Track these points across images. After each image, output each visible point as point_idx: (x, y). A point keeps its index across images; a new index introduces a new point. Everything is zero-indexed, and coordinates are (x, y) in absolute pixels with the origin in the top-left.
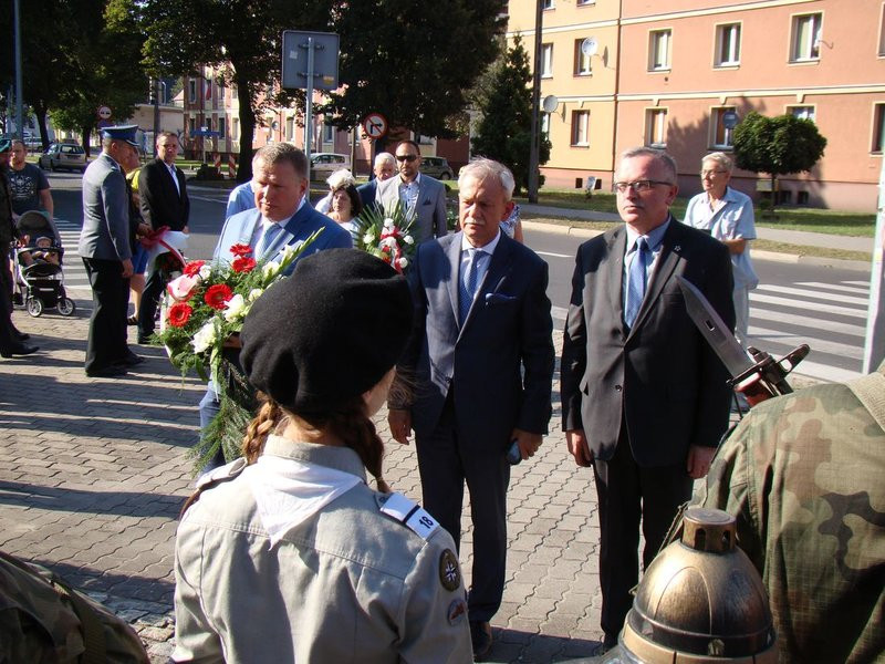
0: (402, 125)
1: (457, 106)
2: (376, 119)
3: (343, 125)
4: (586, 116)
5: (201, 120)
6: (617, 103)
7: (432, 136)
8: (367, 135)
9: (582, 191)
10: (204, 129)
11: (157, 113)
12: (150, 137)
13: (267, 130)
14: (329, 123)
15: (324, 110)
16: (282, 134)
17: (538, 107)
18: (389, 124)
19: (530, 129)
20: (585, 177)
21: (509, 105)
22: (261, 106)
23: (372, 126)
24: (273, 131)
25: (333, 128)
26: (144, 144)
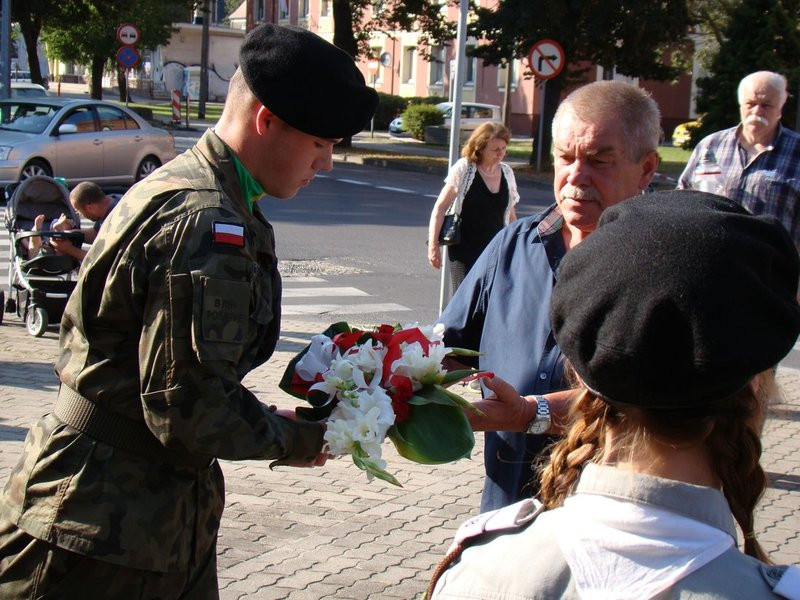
0: (586, 58)
1: (677, 25)
2: (548, 49)
7: (634, 75)
8: (533, 72)
11: (206, 37)
12: (193, 75)
13: (374, 64)
14: (471, 53)
16: (394, 73)
18: (568, 55)
21: (764, 24)
22: (368, 26)
23: (541, 59)
24: (382, 68)
25: (475, 61)
26: (184, 85)
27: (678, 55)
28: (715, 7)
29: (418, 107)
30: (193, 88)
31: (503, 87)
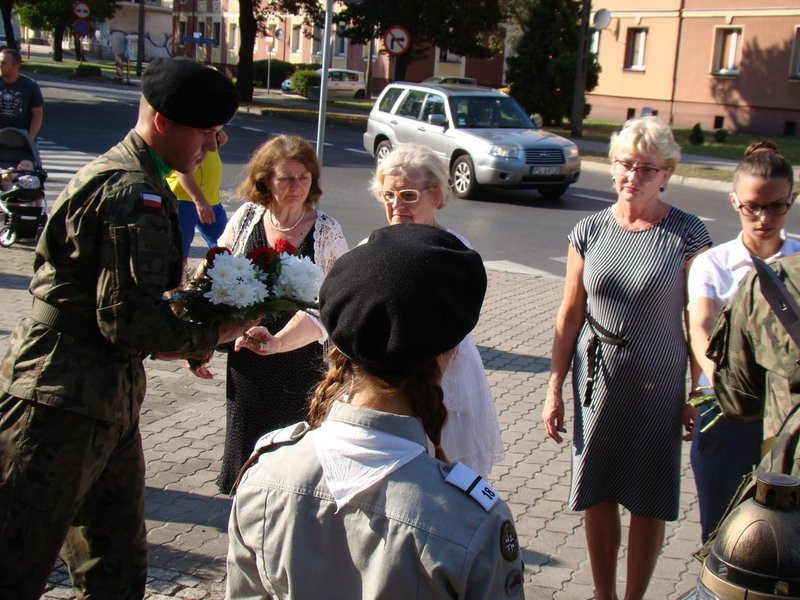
0: (427, 39)
1: (492, 18)
2: (398, 33)
3: (360, 36)
4: (643, 34)
5: (192, 25)
6: (681, 20)
7: (459, 53)
8: (387, 50)
10: (197, 35)
11: (142, 13)
12: (133, 41)
13: (269, 40)
14: (341, 34)
15: (336, 19)
16: (286, 45)
17: (587, 23)
18: (413, 38)
19: (577, 49)
20: (638, 106)
21: (554, 20)
22: (265, 10)
23: (393, 41)
24: (276, 40)
25: (346, 40)
26: (126, 49)
27: (493, 39)
28: (520, 4)
29: (302, 72)
30: (132, 51)
31: (366, 57)
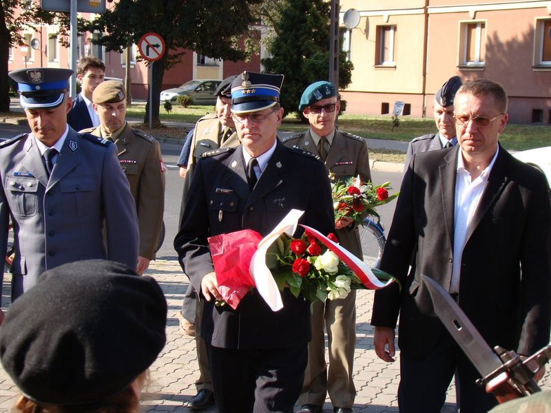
1: (242, 22)
2: (153, 39)
3: (114, 44)
4: (392, 31)
6: (427, 15)
7: (216, 57)
8: (142, 56)
9: (388, 117)
13: (25, 49)
14: (98, 42)
15: (91, 27)
16: (43, 53)
17: (337, 23)
18: (167, 44)
19: (328, 49)
20: (391, 101)
21: (304, 21)
22: (18, 21)
23: (148, 47)
24: (33, 50)
25: (103, 47)
27: (249, 42)
28: (272, 8)
31: (124, 64)
